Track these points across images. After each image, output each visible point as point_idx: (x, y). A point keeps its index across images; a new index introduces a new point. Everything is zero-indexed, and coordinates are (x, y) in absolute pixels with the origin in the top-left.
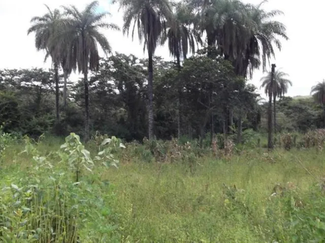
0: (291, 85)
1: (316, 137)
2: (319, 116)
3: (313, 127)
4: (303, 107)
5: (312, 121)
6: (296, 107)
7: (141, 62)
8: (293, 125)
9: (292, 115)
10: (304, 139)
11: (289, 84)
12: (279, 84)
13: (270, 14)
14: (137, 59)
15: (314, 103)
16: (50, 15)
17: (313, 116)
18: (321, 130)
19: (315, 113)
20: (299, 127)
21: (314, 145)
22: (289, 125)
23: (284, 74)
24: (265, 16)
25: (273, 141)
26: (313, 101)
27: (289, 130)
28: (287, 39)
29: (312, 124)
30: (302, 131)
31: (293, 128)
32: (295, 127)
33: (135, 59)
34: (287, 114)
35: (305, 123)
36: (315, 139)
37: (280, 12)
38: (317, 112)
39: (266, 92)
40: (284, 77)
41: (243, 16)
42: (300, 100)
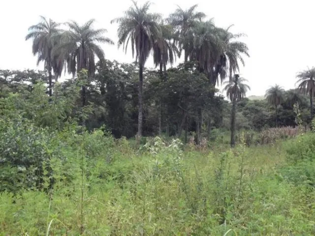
0: (250, 89)
1: (269, 135)
2: (272, 116)
3: (266, 126)
4: (259, 108)
5: (266, 121)
6: (253, 109)
7: (122, 66)
8: (249, 124)
9: (249, 115)
10: (260, 137)
11: (248, 89)
12: (239, 88)
13: (236, 35)
14: (118, 64)
15: (267, 104)
16: (46, 24)
17: (267, 116)
18: (273, 129)
19: (268, 113)
20: (255, 126)
21: (268, 142)
22: (246, 124)
23: (244, 80)
24: (232, 37)
25: (234, 138)
26: (267, 102)
27: (247, 128)
28: (249, 56)
29: (266, 123)
30: (256, 129)
31: (249, 126)
32: (251, 125)
33: (117, 64)
34: (245, 114)
35: (259, 123)
36: (269, 138)
37: (244, 35)
38: (270, 112)
39: (228, 95)
40: (243, 83)
41: (217, 39)
42: (255, 101)
